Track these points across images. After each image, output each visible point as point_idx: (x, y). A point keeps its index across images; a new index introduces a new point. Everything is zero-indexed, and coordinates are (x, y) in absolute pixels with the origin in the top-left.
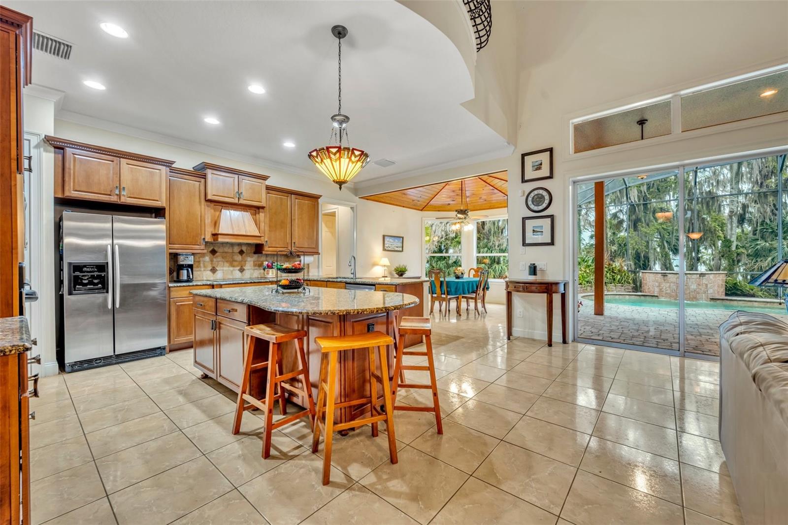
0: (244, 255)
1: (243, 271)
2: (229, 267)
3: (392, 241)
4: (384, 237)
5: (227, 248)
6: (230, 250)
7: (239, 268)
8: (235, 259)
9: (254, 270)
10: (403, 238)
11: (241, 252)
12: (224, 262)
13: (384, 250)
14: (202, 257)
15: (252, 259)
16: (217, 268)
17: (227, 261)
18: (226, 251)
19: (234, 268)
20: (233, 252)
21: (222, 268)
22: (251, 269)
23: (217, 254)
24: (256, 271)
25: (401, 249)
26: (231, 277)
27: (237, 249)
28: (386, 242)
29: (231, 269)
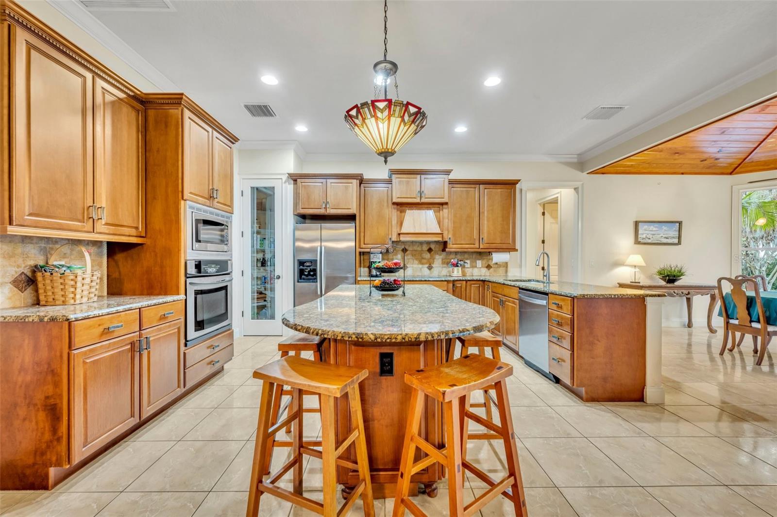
0: (432, 252)
1: (431, 268)
2: (418, 264)
3: (654, 229)
4: (637, 224)
5: (417, 246)
6: (419, 249)
7: (427, 266)
8: (424, 257)
9: (442, 267)
10: (680, 223)
11: (430, 250)
12: (413, 260)
13: (637, 242)
14: (395, 255)
15: (441, 257)
16: (408, 266)
17: (416, 259)
18: (416, 249)
19: (423, 266)
20: (422, 250)
21: (412, 266)
22: (440, 267)
23: (408, 252)
24: (444, 269)
25: (676, 241)
26: (420, 274)
27: (425, 248)
28: (640, 232)
29: (420, 266)
